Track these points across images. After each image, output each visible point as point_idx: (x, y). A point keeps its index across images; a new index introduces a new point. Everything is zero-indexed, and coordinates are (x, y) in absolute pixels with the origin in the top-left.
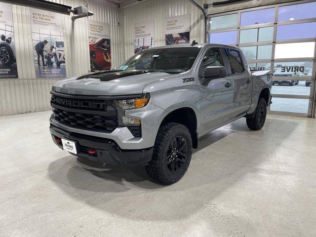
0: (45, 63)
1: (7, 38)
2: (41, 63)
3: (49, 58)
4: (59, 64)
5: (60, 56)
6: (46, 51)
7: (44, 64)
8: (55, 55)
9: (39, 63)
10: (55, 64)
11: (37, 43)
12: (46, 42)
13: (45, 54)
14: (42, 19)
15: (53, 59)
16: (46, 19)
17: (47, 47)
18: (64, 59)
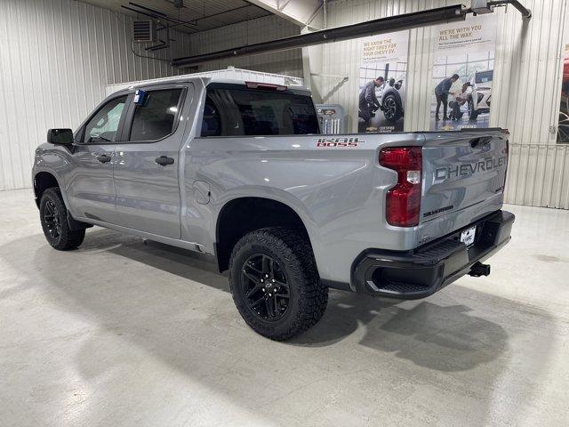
0: (448, 115)
1: (396, 82)
2: (441, 115)
3: (456, 106)
4: (474, 115)
5: (479, 100)
6: (453, 94)
7: (445, 118)
8: (470, 98)
9: (437, 116)
10: (466, 117)
11: (439, 82)
12: (456, 77)
13: (450, 98)
14: (457, 37)
15: (464, 108)
16: (463, 36)
17: (456, 87)
18: (489, 104)
